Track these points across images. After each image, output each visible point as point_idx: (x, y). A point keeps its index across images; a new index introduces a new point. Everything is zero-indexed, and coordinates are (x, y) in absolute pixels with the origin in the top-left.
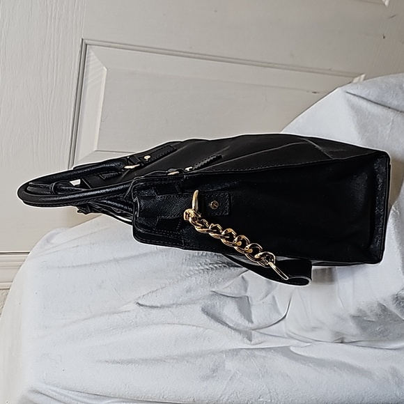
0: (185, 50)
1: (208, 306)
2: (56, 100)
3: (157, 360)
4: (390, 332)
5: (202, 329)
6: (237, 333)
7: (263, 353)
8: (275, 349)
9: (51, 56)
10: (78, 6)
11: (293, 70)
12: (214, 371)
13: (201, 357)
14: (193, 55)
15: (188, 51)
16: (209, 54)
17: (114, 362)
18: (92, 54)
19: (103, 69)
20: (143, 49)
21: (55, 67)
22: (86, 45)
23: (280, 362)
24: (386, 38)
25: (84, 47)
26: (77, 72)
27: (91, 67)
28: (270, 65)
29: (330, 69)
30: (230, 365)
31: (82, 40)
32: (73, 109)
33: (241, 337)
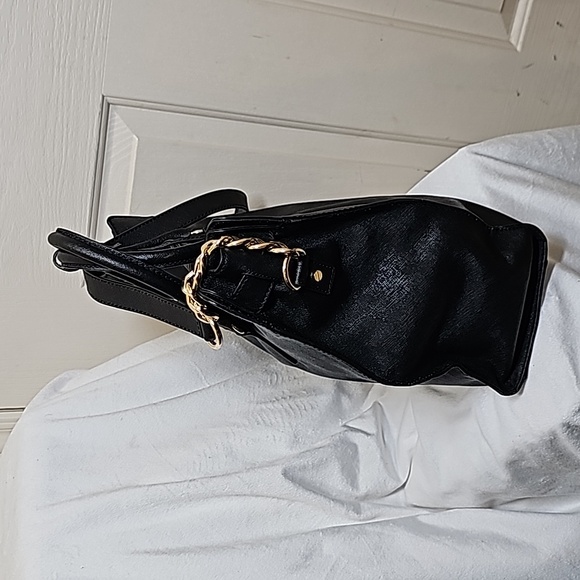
0: (247, 112)
1: (295, 467)
2: (66, 181)
3: (223, 548)
4: (559, 484)
5: (286, 502)
6: (338, 504)
7: (378, 529)
8: (394, 522)
9: (59, 119)
10: (97, 50)
11: (397, 140)
12: (307, 557)
13: (286, 538)
14: (258, 119)
15: (251, 112)
16: (281, 117)
17: (157, 552)
18: (117, 117)
19: (132, 139)
20: (188, 110)
21: (65, 135)
22: (109, 104)
23: (404, 540)
24: (521, 95)
25: (106, 107)
26: (95, 143)
27: (115, 136)
28: (365, 133)
29: (447, 139)
30: (330, 547)
31: (103, 97)
32: (90, 195)
33: (344, 510)
